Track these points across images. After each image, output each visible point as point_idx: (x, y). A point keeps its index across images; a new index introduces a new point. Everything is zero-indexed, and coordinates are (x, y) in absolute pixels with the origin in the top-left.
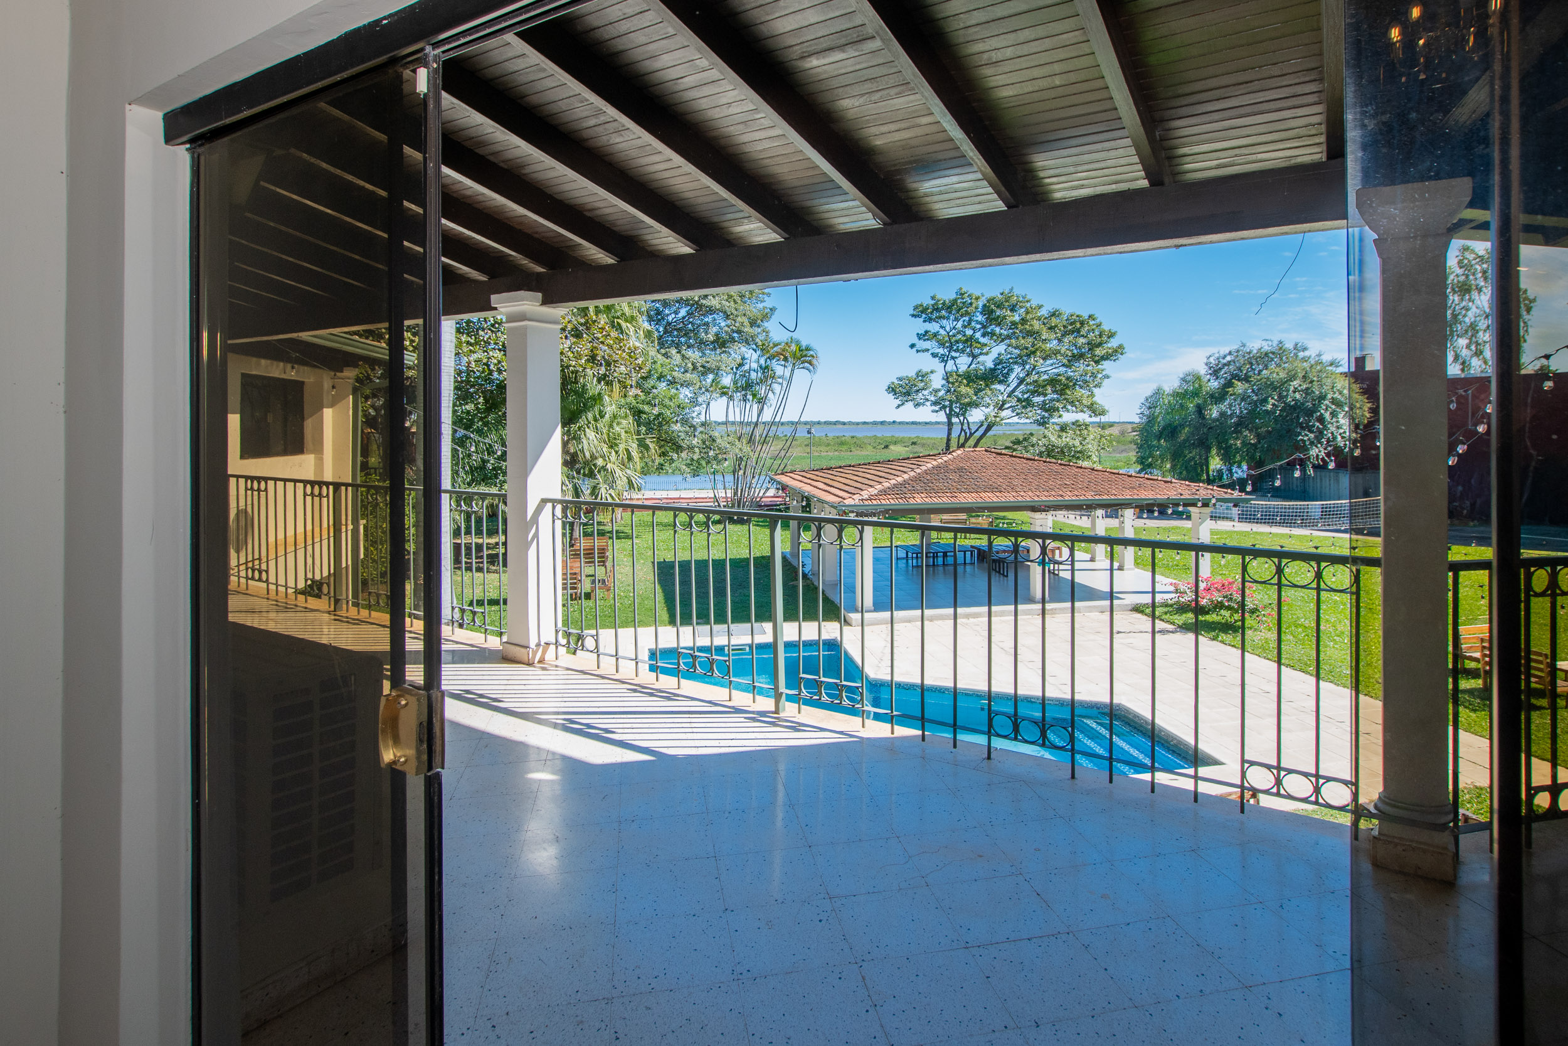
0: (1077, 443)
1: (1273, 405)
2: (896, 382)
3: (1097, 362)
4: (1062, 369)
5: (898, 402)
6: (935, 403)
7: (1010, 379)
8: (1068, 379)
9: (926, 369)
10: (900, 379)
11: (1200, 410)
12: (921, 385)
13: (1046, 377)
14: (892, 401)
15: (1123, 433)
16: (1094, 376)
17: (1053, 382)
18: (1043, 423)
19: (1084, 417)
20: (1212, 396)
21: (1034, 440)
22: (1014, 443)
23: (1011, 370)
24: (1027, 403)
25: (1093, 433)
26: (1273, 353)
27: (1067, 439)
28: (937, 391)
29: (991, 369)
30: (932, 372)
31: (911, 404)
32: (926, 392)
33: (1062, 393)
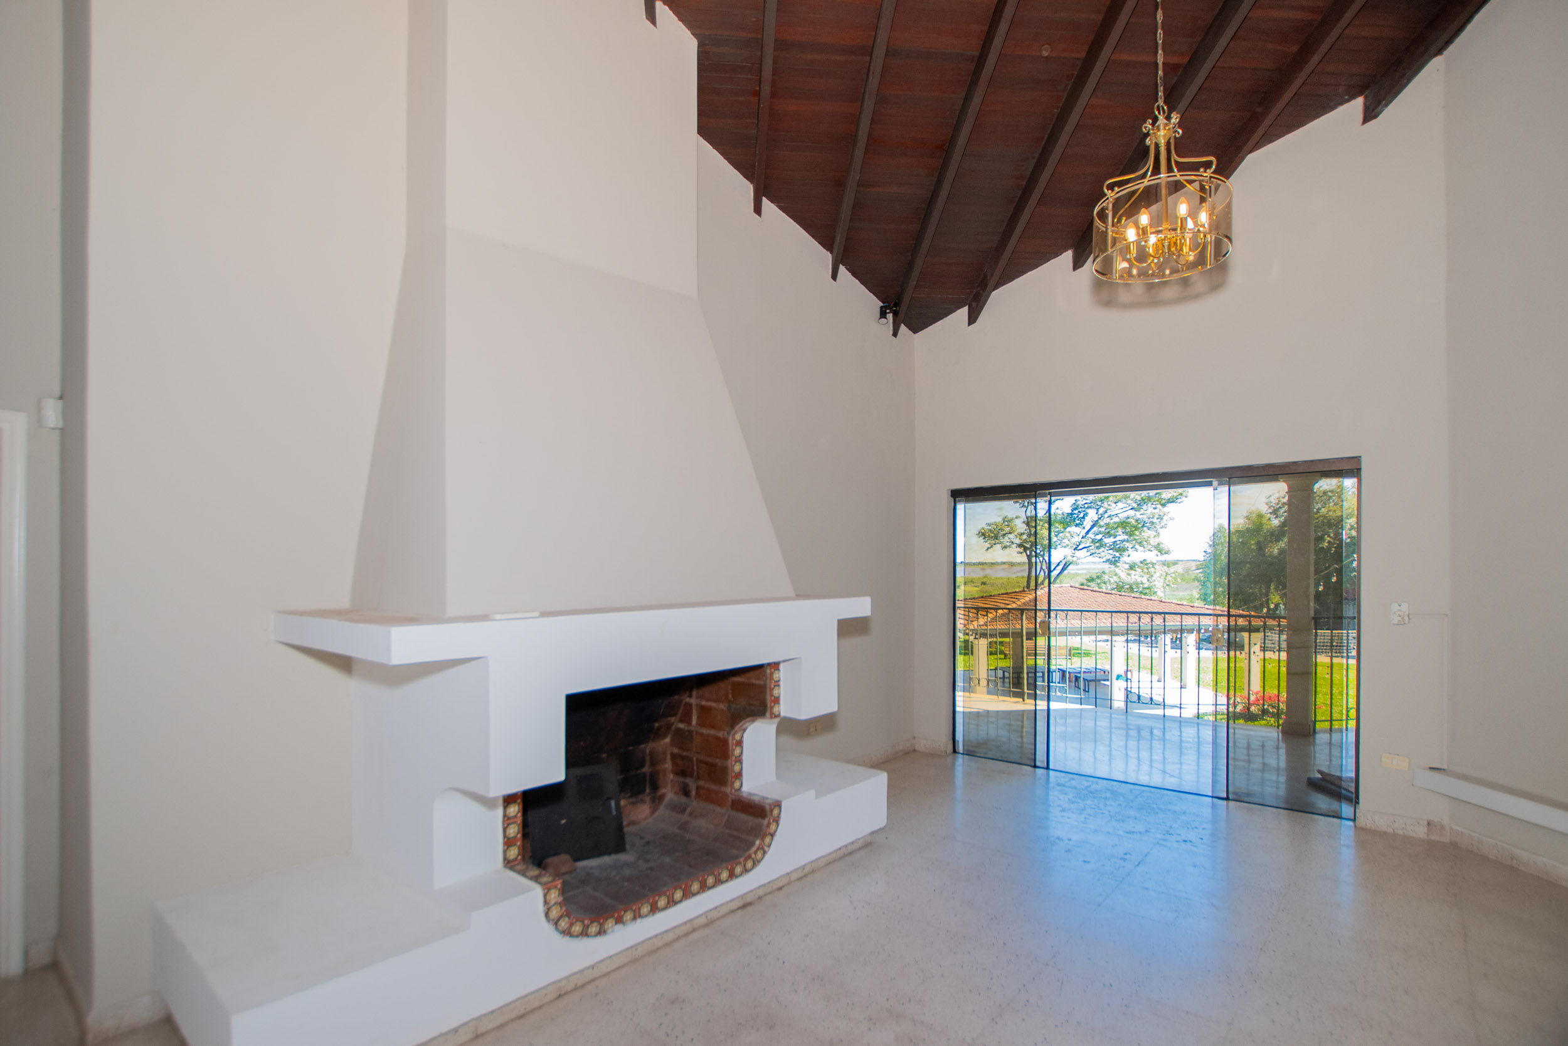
0: (1145, 580)
1: (1329, 542)
2: (987, 527)
3: (1163, 505)
4: (1132, 513)
5: (987, 545)
6: (1020, 546)
7: (1085, 523)
8: (1137, 521)
9: (1010, 515)
10: (989, 525)
11: (1260, 547)
12: (1007, 529)
13: (1116, 519)
14: (983, 544)
15: (1187, 570)
16: (1160, 518)
17: (1123, 524)
18: (1114, 562)
19: (1152, 556)
20: (1272, 534)
21: (1106, 577)
22: (1088, 580)
23: (1086, 515)
24: (1100, 544)
25: (1160, 570)
26: (1332, 491)
27: (1136, 576)
28: (1022, 534)
29: (1068, 514)
30: (1017, 518)
31: (998, 547)
32: (1011, 536)
33: (1131, 534)
